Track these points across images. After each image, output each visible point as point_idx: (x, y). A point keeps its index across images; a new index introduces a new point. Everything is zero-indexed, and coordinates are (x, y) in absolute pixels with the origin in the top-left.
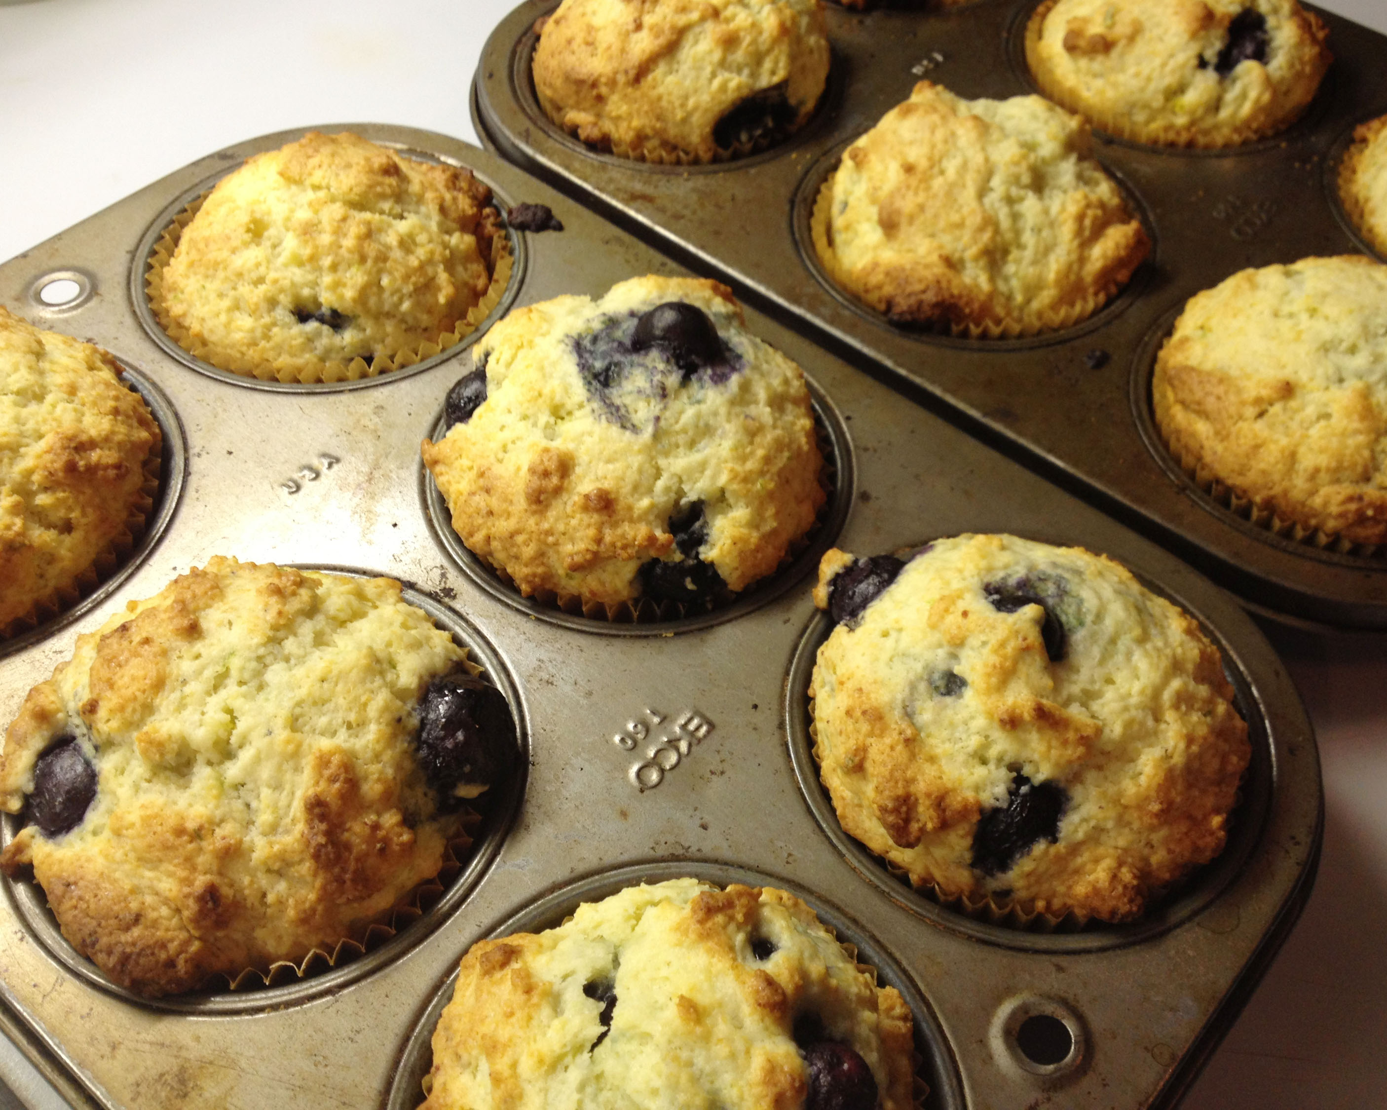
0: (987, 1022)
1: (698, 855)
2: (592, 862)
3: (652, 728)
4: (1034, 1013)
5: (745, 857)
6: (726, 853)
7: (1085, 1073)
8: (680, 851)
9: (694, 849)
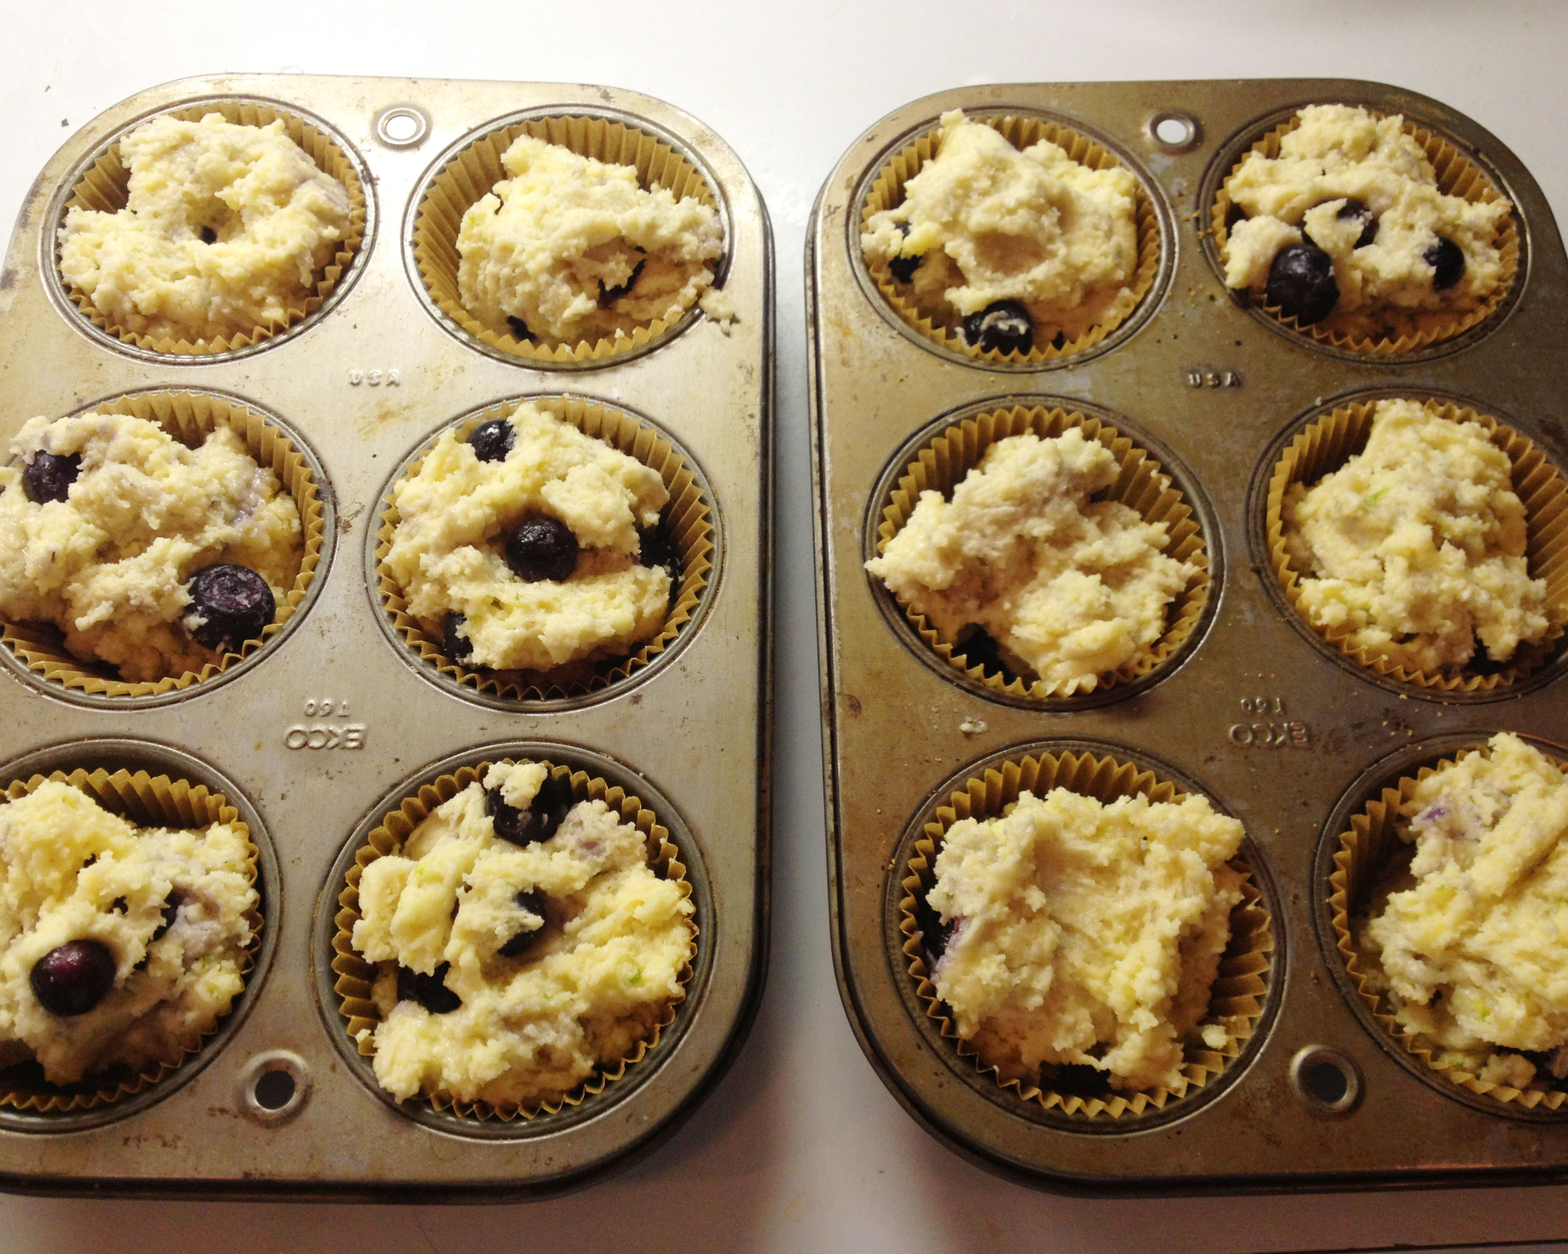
0: (264, 1048)
1: (260, 808)
2: (212, 755)
3: (334, 714)
4: (290, 1072)
5: (278, 835)
6: (273, 822)
7: (268, 1127)
8: (255, 796)
9: (262, 803)
